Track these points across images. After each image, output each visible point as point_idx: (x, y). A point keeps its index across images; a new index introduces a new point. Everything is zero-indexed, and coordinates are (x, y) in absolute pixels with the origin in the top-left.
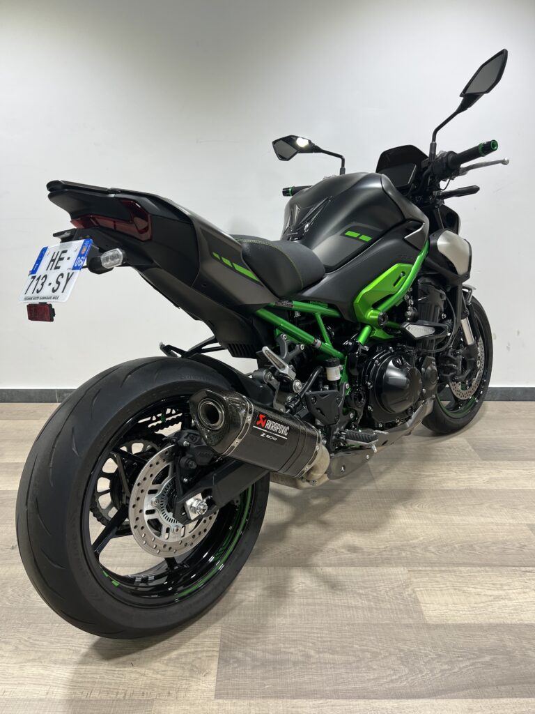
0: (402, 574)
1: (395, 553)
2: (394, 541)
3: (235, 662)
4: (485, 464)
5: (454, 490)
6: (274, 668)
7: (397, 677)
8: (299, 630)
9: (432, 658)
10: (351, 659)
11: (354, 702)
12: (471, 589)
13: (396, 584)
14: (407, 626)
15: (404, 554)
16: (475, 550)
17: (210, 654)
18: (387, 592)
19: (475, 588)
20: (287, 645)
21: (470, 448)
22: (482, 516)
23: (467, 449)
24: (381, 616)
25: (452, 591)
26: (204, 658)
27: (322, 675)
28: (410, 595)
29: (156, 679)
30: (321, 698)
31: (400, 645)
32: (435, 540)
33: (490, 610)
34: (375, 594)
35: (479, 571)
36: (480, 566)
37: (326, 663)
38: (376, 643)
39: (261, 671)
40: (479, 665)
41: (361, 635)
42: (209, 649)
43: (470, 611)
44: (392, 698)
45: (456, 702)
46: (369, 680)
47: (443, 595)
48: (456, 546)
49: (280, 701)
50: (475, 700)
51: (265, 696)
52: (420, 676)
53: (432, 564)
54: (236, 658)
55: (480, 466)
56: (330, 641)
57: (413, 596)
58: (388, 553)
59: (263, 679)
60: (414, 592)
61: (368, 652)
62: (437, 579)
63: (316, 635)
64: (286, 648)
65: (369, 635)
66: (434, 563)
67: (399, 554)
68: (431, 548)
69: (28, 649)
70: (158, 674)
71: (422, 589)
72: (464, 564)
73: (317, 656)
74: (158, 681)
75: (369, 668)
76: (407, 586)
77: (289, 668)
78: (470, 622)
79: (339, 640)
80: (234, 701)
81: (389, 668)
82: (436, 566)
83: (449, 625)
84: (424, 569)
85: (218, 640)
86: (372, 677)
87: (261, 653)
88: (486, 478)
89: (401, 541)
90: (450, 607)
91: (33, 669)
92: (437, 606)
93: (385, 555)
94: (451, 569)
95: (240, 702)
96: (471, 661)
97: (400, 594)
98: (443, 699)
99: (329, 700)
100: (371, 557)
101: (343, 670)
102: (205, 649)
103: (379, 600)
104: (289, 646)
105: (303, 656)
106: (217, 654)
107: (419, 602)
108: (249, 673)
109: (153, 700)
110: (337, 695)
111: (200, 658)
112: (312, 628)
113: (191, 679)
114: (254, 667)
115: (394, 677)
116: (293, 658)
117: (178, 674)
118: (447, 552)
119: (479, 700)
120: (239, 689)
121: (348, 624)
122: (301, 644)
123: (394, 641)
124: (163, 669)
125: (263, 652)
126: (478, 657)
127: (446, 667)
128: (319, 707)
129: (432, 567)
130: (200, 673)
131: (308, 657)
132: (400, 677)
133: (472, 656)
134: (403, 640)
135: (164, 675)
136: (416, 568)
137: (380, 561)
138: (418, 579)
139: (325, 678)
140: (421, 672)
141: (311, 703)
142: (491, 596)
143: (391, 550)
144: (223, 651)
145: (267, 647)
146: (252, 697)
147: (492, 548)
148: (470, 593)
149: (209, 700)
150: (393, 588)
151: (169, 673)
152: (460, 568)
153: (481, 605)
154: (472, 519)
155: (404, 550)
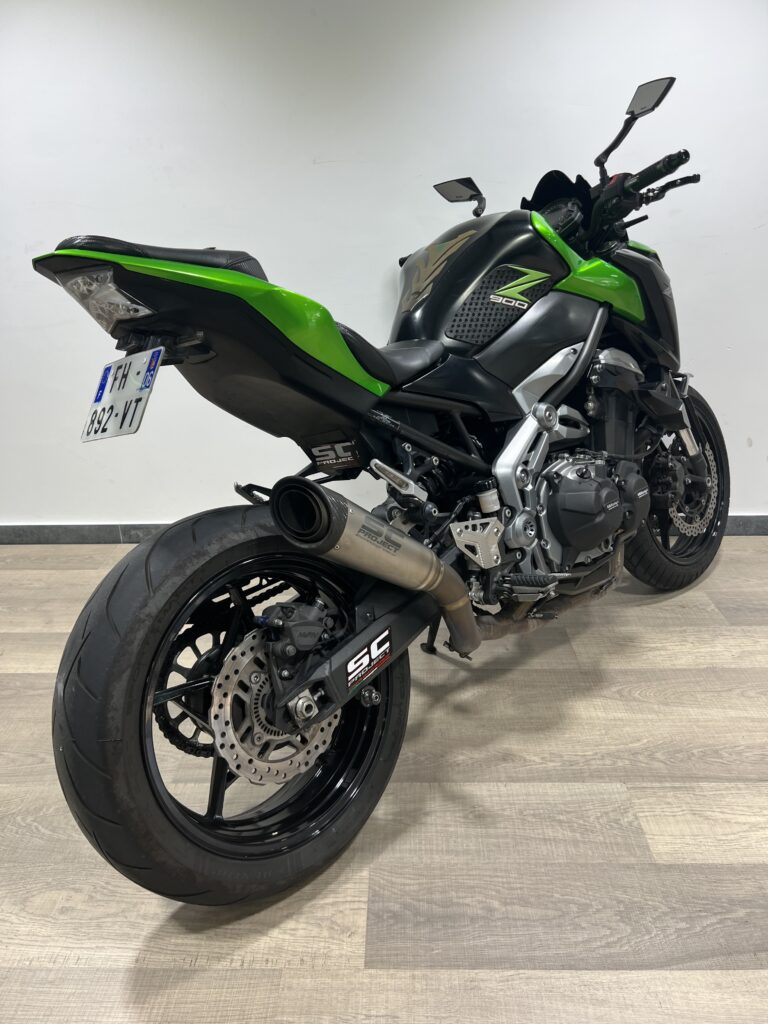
0: (619, 793)
1: (608, 762)
2: (606, 745)
3: (389, 918)
4: (734, 631)
5: (690, 670)
6: (444, 926)
7: (615, 939)
8: (477, 872)
9: (663, 913)
10: (551, 913)
11: (556, 974)
12: (717, 814)
13: (610, 808)
14: (628, 867)
15: (620, 763)
16: (722, 758)
17: (356, 906)
18: (598, 818)
19: (722, 813)
20: (460, 894)
21: (713, 606)
22: (730, 707)
23: (709, 609)
24: (590, 853)
25: (689, 817)
26: (347, 912)
27: (510, 936)
28: (630, 823)
29: (284, 940)
30: (511, 968)
31: (619, 894)
32: (664, 743)
33: (744, 844)
34: (581, 822)
35: (727, 789)
36: (729, 780)
37: (515, 920)
38: (585, 891)
39: (427, 930)
40: (729, 923)
41: (563, 879)
42: (353, 899)
43: (715, 846)
44: (609, 969)
45: (698, 974)
46: (576, 943)
47: (678, 822)
48: (695, 751)
49: (454, 972)
50: (724, 972)
51: (433, 965)
52: (647, 937)
53: (660, 778)
54: (390, 911)
55: (728, 633)
56: (521, 888)
57: (635, 824)
58: (598, 762)
59: (431, 940)
60: (637, 818)
61: (575, 904)
62: (668, 800)
63: (500, 880)
64: (460, 898)
65: (575, 880)
66: (664, 777)
67: (614, 763)
68: (659, 755)
69: (106, 898)
70: (285, 933)
71: (647, 814)
72: (707, 779)
73: (504, 909)
74: (286, 944)
75: (577, 927)
76: (626, 811)
77: (464, 926)
78: (715, 862)
79: (532, 887)
80: (392, 971)
81: (604, 926)
82: (667, 781)
83: (687, 866)
84: (649, 785)
85: (365, 887)
86: (580, 939)
87: (426, 905)
88: (736, 651)
89: (616, 745)
90: (688, 840)
91: (116, 927)
92: (668, 839)
93: (595, 764)
94: (687, 785)
95: (401, 973)
96: (719, 917)
97: (617, 821)
98: (680, 969)
99: (521, 971)
100: (574, 767)
101: (540, 929)
102: (349, 899)
103: (587, 830)
104: (464, 895)
105: (482, 908)
106: (365, 906)
107: (643, 833)
108: (409, 932)
109: (281, 970)
110: (533, 963)
111: (341, 912)
112: (496, 870)
113: (331, 940)
114: (417, 924)
115: (611, 939)
116: (469, 911)
117: (314, 933)
118: (682, 761)
119: (731, 972)
120: (397, 955)
121: (546, 865)
122: (480, 893)
123: (610, 889)
124: (293, 927)
125: (428, 902)
126: (729, 911)
127: (683, 925)
128: (508, 981)
129: (660, 782)
130: (343, 932)
131: (491, 910)
132: (620, 940)
133: (720, 910)
134: (623, 887)
135: (292, 935)
136: (637, 784)
137: (586, 774)
138: (642, 800)
139: (515, 939)
140: (649, 932)
141: (497, 976)
142: (744, 824)
143: (603, 758)
144: (373, 902)
145: (433, 896)
146: (416, 966)
147: (747, 754)
148: (716, 820)
149: (358, 970)
150: (606, 813)
151: (301, 932)
152: (701, 784)
153: (732, 837)
154: (715, 713)
155: (619, 758)
